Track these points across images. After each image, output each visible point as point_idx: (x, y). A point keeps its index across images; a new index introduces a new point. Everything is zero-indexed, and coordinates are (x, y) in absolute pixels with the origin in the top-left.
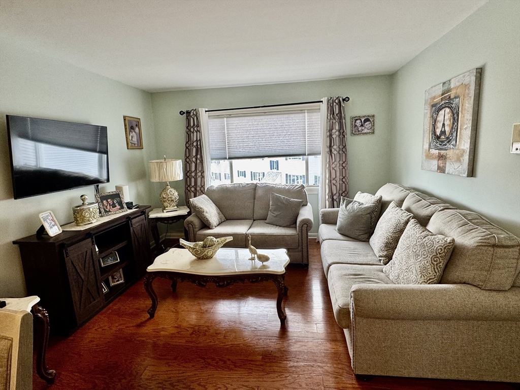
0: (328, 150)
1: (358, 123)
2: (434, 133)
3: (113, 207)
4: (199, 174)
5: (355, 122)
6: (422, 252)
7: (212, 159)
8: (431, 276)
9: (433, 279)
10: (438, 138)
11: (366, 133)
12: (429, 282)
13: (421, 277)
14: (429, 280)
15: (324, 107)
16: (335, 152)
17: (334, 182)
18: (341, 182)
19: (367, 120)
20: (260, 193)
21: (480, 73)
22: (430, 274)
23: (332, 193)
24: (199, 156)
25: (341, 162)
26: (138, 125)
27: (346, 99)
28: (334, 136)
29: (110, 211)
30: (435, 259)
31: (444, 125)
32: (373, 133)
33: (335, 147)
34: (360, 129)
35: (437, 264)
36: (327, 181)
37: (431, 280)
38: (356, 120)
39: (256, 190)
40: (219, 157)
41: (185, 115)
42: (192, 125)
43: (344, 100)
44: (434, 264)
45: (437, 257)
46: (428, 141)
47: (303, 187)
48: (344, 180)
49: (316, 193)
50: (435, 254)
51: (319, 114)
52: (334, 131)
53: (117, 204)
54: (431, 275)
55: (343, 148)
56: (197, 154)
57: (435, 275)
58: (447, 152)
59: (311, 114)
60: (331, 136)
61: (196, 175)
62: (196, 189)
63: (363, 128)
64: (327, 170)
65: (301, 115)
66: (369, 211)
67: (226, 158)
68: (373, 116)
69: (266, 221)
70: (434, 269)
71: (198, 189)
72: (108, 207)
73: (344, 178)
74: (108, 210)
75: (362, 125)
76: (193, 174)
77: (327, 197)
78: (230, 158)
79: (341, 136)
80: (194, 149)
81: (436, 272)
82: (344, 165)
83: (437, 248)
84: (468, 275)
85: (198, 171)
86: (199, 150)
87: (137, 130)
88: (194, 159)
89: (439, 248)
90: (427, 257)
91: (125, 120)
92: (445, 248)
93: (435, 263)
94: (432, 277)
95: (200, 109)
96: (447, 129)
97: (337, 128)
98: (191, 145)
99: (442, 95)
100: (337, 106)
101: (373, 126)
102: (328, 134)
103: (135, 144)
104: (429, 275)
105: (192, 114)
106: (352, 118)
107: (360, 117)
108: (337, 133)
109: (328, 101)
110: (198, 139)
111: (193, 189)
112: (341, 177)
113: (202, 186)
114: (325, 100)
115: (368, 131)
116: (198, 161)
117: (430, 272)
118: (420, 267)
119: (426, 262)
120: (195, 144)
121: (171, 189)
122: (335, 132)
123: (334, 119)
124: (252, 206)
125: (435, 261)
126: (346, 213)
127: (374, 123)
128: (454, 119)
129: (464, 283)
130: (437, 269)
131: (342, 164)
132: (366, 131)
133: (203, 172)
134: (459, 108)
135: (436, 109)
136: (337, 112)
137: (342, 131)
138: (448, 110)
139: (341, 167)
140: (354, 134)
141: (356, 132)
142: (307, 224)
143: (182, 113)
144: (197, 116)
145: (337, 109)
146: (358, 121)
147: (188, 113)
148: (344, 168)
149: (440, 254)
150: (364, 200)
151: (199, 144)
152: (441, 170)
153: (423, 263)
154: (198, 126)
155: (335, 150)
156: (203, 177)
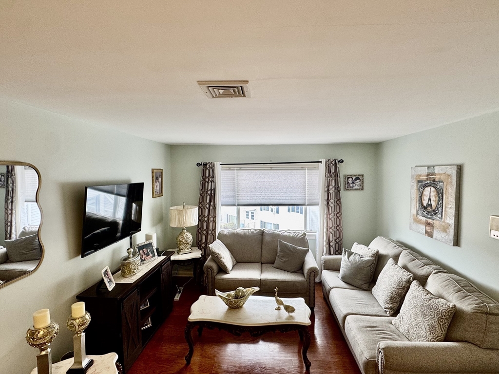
0: (326, 202)
1: (350, 180)
2: (421, 203)
3: (147, 256)
4: (212, 219)
5: (348, 180)
6: (429, 313)
7: (222, 205)
10: (425, 208)
11: (356, 190)
12: (437, 338)
13: (430, 334)
14: (438, 337)
15: (322, 167)
16: (332, 205)
17: (331, 230)
18: (336, 230)
19: (357, 179)
20: (267, 239)
21: (460, 169)
22: (438, 332)
23: (329, 240)
24: (212, 203)
25: (336, 213)
26: (161, 176)
27: (341, 161)
28: (331, 192)
29: (145, 260)
30: (441, 320)
31: (430, 199)
32: (363, 189)
33: (332, 201)
34: (351, 185)
35: (443, 325)
36: (325, 230)
37: (439, 338)
38: (349, 178)
39: (264, 236)
40: (230, 204)
41: (201, 167)
42: (207, 175)
43: (339, 162)
44: (440, 324)
45: (443, 319)
46: (416, 208)
47: (305, 234)
48: (338, 228)
49: (314, 238)
50: (440, 316)
51: (318, 171)
52: (331, 187)
53: (150, 253)
55: (338, 201)
56: (210, 201)
57: (441, 334)
58: (434, 221)
59: (310, 171)
60: (328, 190)
61: (208, 219)
62: (207, 233)
63: (354, 185)
64: (325, 220)
65: (302, 171)
66: (369, 264)
67: (234, 205)
68: (363, 175)
69: (274, 265)
70: (441, 328)
71: (210, 232)
72: (144, 257)
73: (338, 226)
74: (143, 259)
75: (353, 183)
76: (206, 219)
77: (325, 243)
78: (238, 205)
79: (336, 191)
80: (208, 197)
81: (442, 331)
82: (338, 215)
83: (442, 311)
84: (469, 336)
85: (210, 216)
86: (213, 197)
87: (160, 179)
88: (207, 206)
89: (444, 311)
90: (434, 317)
91: (152, 172)
92: (449, 312)
93: (442, 323)
95: (216, 163)
96: (434, 204)
97: (334, 185)
98: (205, 193)
99: (427, 175)
100: (333, 167)
101: (363, 183)
102: (326, 189)
103: (158, 192)
104: (437, 333)
105: (208, 166)
106: (345, 176)
107: (351, 176)
108: (334, 189)
109: (326, 162)
110: (213, 188)
111: (205, 232)
113: (213, 230)
114: (324, 161)
115: (358, 188)
116: (211, 208)
117: (438, 330)
118: (428, 325)
119: (433, 321)
120: (209, 192)
121: (187, 233)
122: (332, 188)
123: (331, 176)
124: (260, 251)
125: (441, 322)
126: (349, 264)
127: (363, 181)
128: (439, 197)
129: (466, 341)
130: (443, 328)
131: (336, 214)
132: (356, 187)
133: (215, 217)
134: (443, 190)
135: (423, 185)
136: (333, 171)
137: (336, 187)
138: (433, 189)
139: (335, 217)
140: (347, 190)
141: (348, 188)
142: (314, 272)
143: (199, 165)
144: (212, 167)
145: (333, 168)
146: (350, 179)
147: (205, 165)
148: (338, 217)
149: (445, 316)
150: (362, 252)
151: (213, 192)
152: (430, 235)
153: (431, 322)
154: (213, 177)
155: (332, 203)
156: (214, 222)
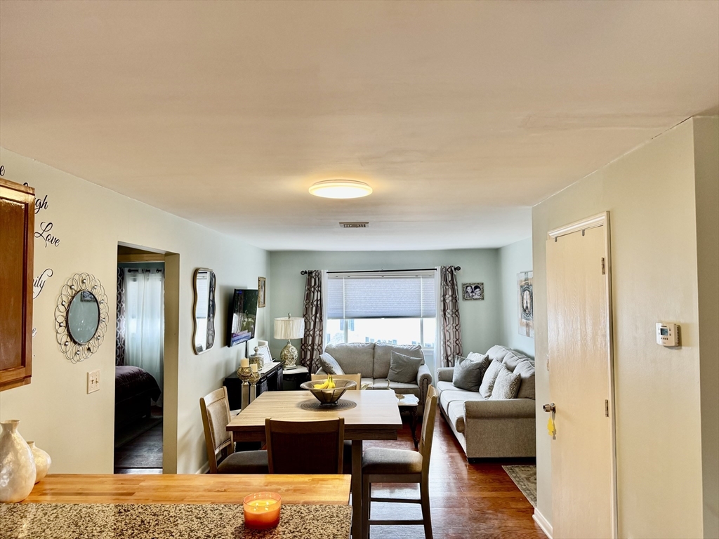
0: (442, 313)
1: (469, 289)
5: (467, 289)
7: (329, 318)
9: (511, 396)
11: (476, 299)
15: (438, 274)
17: (448, 343)
18: (455, 344)
19: (476, 287)
20: (379, 352)
23: (447, 355)
24: (318, 315)
25: (454, 325)
26: (264, 284)
28: (447, 301)
34: (471, 295)
36: (442, 343)
38: (467, 287)
40: (336, 316)
50: (512, 383)
51: (433, 279)
52: (447, 296)
62: (313, 349)
63: (474, 294)
64: (442, 333)
66: (478, 367)
67: (342, 318)
69: (387, 379)
70: (511, 392)
73: (458, 340)
75: (472, 292)
77: (442, 358)
78: (347, 317)
79: (454, 301)
82: (457, 328)
83: (512, 379)
84: (527, 393)
89: (514, 380)
91: (259, 281)
93: (512, 389)
97: (450, 293)
98: (310, 304)
99: (525, 281)
100: (450, 274)
101: (483, 292)
103: (262, 303)
105: (314, 275)
111: (310, 348)
112: (455, 340)
113: (319, 345)
115: (478, 297)
117: (509, 394)
119: (507, 389)
123: (447, 285)
126: (461, 369)
127: (483, 290)
129: (526, 397)
131: (455, 327)
132: (476, 297)
133: (321, 330)
136: (450, 279)
137: (454, 296)
141: (467, 297)
142: (427, 379)
143: (303, 273)
145: (449, 276)
146: (469, 288)
147: (311, 273)
148: (457, 330)
150: (475, 358)
152: (529, 334)
156: (321, 336)
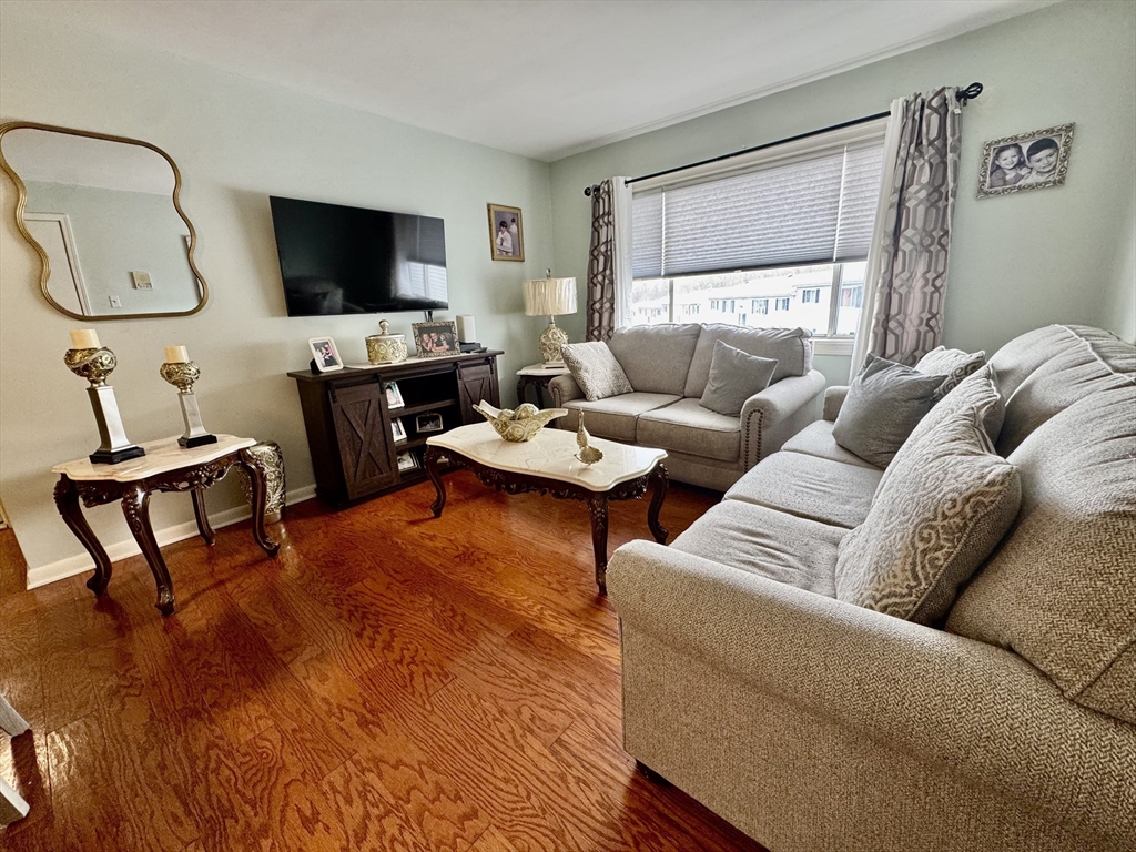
0: (889, 241)
1: (1009, 157)
3: (438, 346)
4: (608, 305)
5: (997, 157)
7: (635, 278)
8: (896, 585)
9: (903, 596)
11: (1031, 187)
12: (885, 602)
14: (888, 596)
16: (910, 248)
19: (1041, 145)
22: (895, 576)
24: (608, 272)
27: (971, 92)
28: (911, 204)
29: (432, 352)
30: (925, 535)
32: (1061, 182)
33: (911, 232)
34: (1010, 175)
35: (924, 552)
37: (894, 600)
38: (1003, 149)
39: (699, 338)
40: (648, 273)
41: (592, 195)
42: (601, 212)
43: (962, 95)
44: (915, 549)
45: (932, 527)
47: (800, 333)
48: (932, 323)
49: (846, 352)
51: (882, 150)
52: (913, 189)
53: (444, 342)
54: (897, 581)
55: (939, 240)
56: (605, 268)
57: (909, 587)
59: (857, 155)
60: (900, 204)
61: (602, 307)
63: (1024, 171)
65: (830, 162)
67: (659, 276)
68: (1070, 127)
69: (700, 401)
71: (603, 332)
72: (430, 345)
74: (428, 349)
75: (1021, 164)
76: (597, 306)
78: (670, 275)
80: (602, 258)
81: (916, 577)
85: (604, 300)
86: (609, 259)
87: (514, 228)
88: (600, 278)
91: (489, 210)
92: (967, 500)
93: (921, 546)
94: (898, 590)
95: (614, 179)
97: (925, 178)
100: (935, 118)
101: (1066, 158)
102: (896, 198)
103: (507, 252)
104: (892, 580)
105: (601, 191)
106: (987, 145)
108: (923, 194)
109: (906, 107)
110: (609, 238)
112: (926, 316)
114: (896, 108)
115: (1042, 179)
116: (607, 281)
120: (603, 248)
121: (556, 330)
122: (917, 192)
123: (920, 155)
124: (683, 369)
125: (922, 539)
127: (1067, 151)
130: (923, 567)
132: (1034, 178)
136: (934, 133)
139: (930, 289)
140: (986, 193)
143: (588, 192)
144: (609, 193)
146: (1009, 153)
148: (937, 289)
149: (945, 517)
151: (609, 248)
154: (610, 213)
155: (909, 240)
